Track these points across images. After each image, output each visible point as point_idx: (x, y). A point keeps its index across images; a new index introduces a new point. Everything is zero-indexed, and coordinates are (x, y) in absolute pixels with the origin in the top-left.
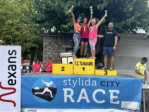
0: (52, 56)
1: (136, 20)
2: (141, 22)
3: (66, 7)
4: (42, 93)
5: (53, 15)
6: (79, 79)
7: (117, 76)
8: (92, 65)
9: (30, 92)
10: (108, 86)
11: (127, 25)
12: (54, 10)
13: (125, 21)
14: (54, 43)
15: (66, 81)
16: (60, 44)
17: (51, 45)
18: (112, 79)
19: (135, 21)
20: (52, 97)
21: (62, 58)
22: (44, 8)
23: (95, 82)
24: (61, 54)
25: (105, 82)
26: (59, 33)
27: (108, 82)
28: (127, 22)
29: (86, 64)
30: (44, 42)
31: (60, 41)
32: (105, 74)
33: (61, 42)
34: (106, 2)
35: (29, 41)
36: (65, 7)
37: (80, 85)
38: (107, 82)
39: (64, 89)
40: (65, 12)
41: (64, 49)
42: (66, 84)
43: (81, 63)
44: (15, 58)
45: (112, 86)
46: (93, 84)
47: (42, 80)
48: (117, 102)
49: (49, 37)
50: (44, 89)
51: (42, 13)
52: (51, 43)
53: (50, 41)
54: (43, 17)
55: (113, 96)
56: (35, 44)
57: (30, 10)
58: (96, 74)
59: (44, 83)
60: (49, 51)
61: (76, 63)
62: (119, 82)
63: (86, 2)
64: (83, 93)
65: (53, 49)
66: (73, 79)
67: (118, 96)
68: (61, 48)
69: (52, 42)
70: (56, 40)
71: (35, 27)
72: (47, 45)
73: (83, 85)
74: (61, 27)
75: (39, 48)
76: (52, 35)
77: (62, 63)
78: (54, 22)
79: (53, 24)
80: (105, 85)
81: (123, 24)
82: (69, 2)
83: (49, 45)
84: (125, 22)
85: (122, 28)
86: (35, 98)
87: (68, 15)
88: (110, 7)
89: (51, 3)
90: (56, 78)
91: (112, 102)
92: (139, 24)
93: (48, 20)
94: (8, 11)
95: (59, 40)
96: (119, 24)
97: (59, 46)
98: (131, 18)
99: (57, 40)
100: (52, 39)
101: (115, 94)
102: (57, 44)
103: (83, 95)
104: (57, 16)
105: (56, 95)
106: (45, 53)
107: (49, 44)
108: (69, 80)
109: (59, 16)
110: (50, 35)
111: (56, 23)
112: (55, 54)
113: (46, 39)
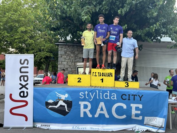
0: (68, 66)
1: (161, 27)
2: (166, 29)
3: (84, 12)
4: (56, 107)
5: (68, 22)
6: (97, 91)
7: (139, 89)
8: (112, 76)
9: (43, 105)
10: (129, 100)
11: (151, 32)
12: (70, 16)
13: (149, 27)
14: (70, 52)
15: (83, 93)
16: (76, 53)
17: (67, 54)
18: (134, 92)
19: (159, 28)
20: (67, 111)
21: (79, 68)
22: (60, 13)
23: (114, 95)
24: (78, 64)
25: (126, 95)
26: (76, 41)
27: (130, 95)
28: (151, 28)
29: (105, 75)
30: (59, 51)
31: (76, 50)
32: (126, 86)
33: (78, 51)
34: (127, 7)
35: (43, 50)
36: (82, 12)
37: (98, 98)
38: (128, 95)
39: (80, 103)
40: (82, 17)
41: (80, 59)
42: (82, 97)
43: (99, 74)
44: (27, 67)
45: (134, 100)
46: (112, 97)
47: (56, 93)
48: (139, 117)
49: (65, 46)
50: (58, 102)
51: (57, 20)
52: (67, 53)
53: (65, 50)
54: (58, 23)
55: (135, 110)
56: (49, 54)
57: (44, 16)
58: (116, 86)
59: (58, 95)
60: (65, 61)
61: (94, 74)
62: (142, 96)
63: (105, 7)
64: (102, 107)
65: (69, 59)
66: (91, 91)
67: (141, 111)
68: (78, 57)
69: (68, 51)
70: (72, 49)
71: (49, 35)
72: (62, 54)
73: (101, 98)
74: (78, 34)
75: (54, 58)
76: (68, 44)
77: (78, 74)
78: (70, 29)
79: (69, 31)
80: (126, 99)
81: (146, 31)
82: (87, 7)
83: (65, 54)
84: (148, 29)
85: (145, 35)
86: (49, 112)
87: (85, 21)
88: (132, 12)
89: (67, 8)
90: (72, 90)
91: (133, 117)
92: (164, 31)
93: (64, 27)
94: (21, 18)
95: (75, 48)
96: (141, 31)
97: (76, 55)
98: (156, 24)
100: (68, 48)
101: (137, 109)
102: (73, 53)
103: (102, 109)
104: (73, 22)
105: (71, 109)
106: (60, 62)
108: (86, 93)
109: (75, 22)
110: (65, 44)
111: (72, 31)
112: (71, 64)
113: (62, 48)
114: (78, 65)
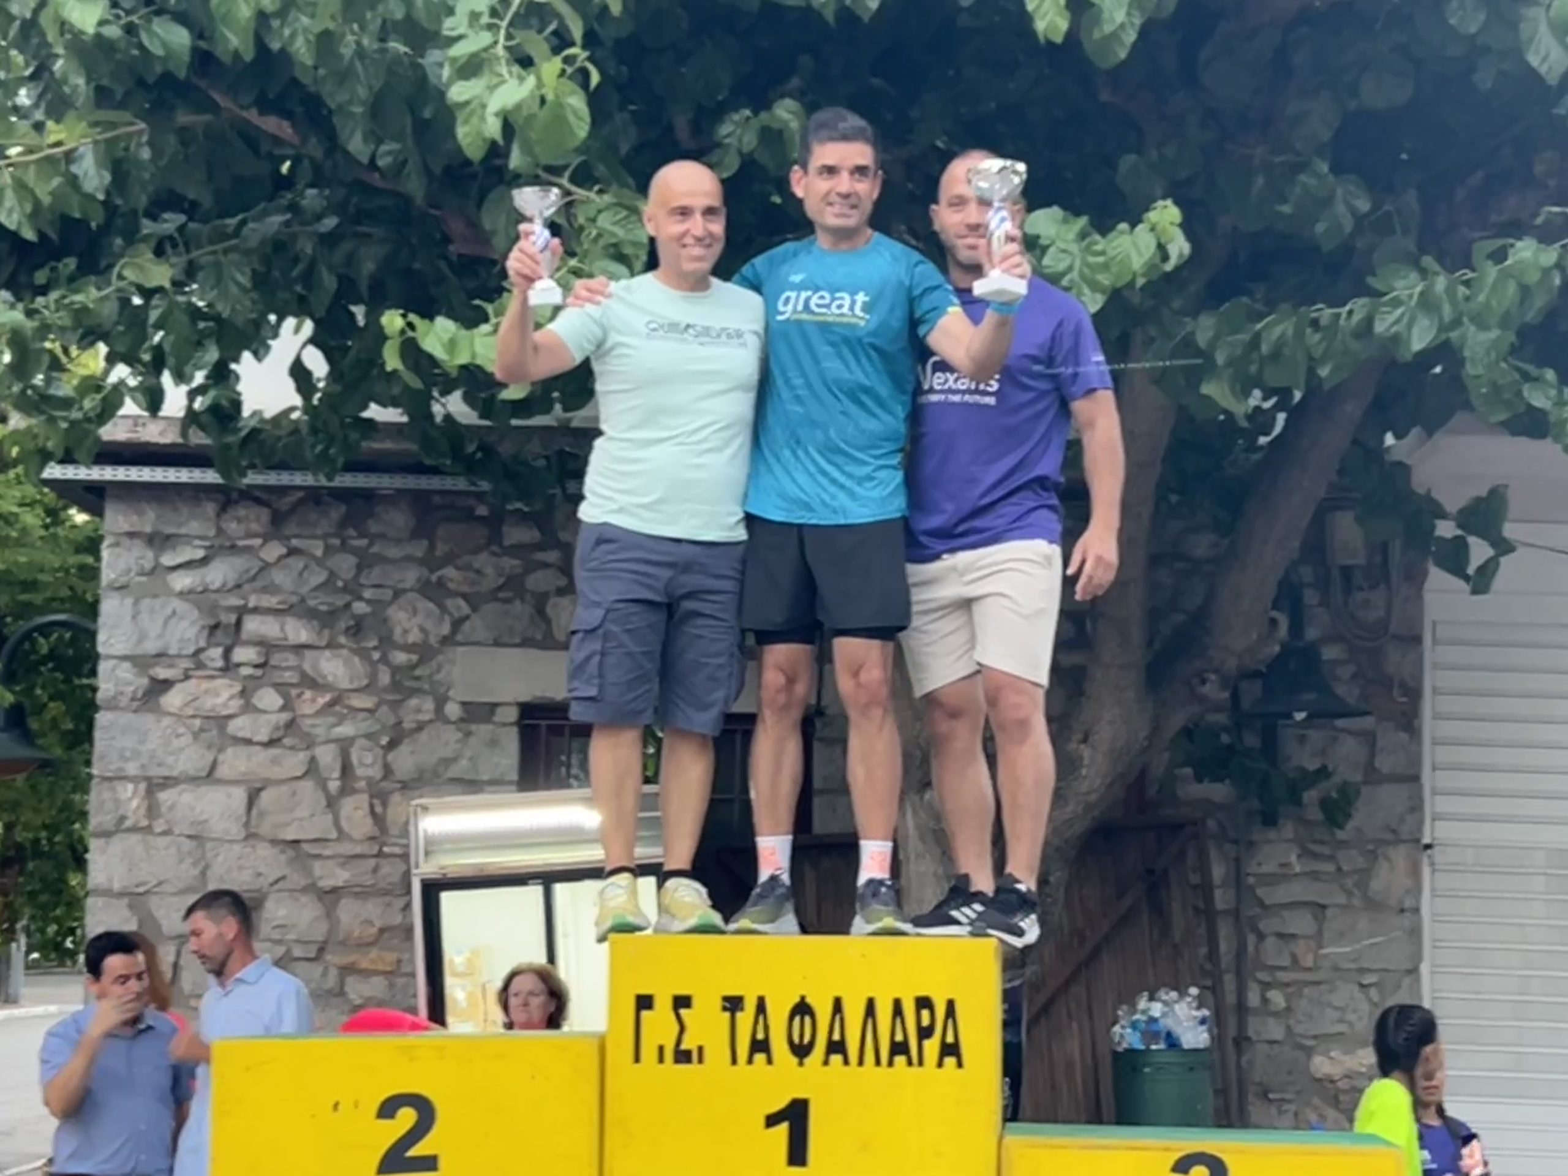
14: (310, 615)
16: (414, 637)
17: (242, 654)
22: (89, 16)
24: (435, 824)
30: (111, 608)
31: (411, 576)
33: (433, 591)
41: (483, 730)
43: (746, 1018)
49: (210, 508)
51: (59, 105)
52: (252, 625)
53: (219, 573)
54: (70, 157)
60: (210, 776)
61: (660, 1026)
65: (289, 734)
68: (441, 702)
69: (270, 589)
70: (345, 564)
72: (160, 656)
74: (392, 360)
76: (256, 479)
77: (437, 1012)
78: (277, 248)
79: (262, 284)
83: (216, 652)
85: (1514, 352)
95: (393, 552)
96: (1441, 281)
97: (395, 670)
99: (359, 568)
100: (273, 551)
102: (357, 630)
104: (333, 142)
106: (131, 799)
107: (214, 628)
112: (322, 825)
113: (158, 541)
114: (433, 845)
